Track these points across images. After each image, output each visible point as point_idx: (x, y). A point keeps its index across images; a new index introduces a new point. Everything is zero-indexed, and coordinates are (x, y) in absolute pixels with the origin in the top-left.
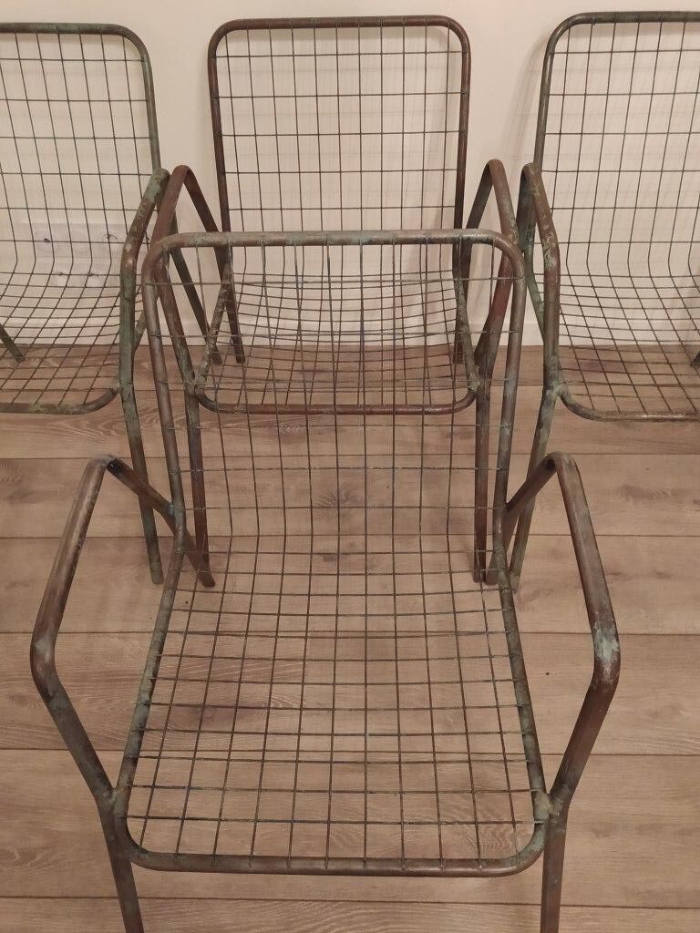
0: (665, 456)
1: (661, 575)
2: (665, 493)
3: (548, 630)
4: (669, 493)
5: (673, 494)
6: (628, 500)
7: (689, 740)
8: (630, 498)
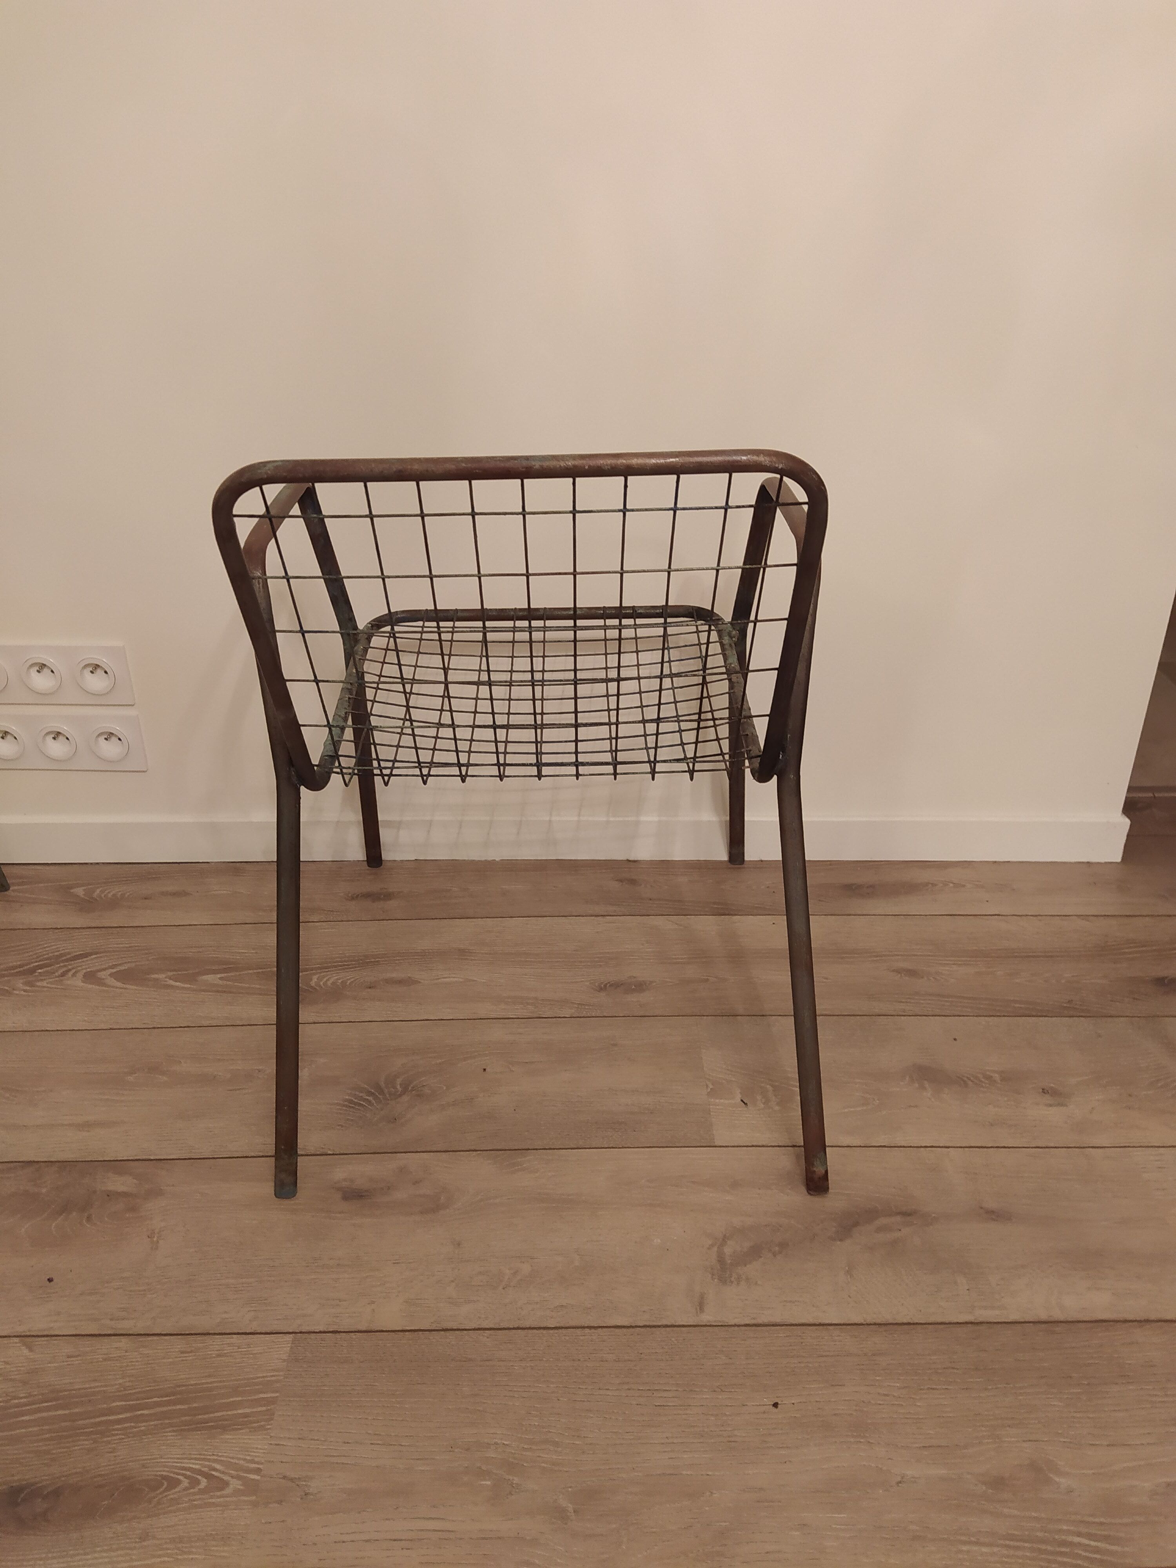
0: (982, 1020)
1: (994, 1215)
2: (989, 1078)
3: (778, 1319)
4: (997, 1077)
5: (1003, 1079)
6: (923, 1088)
7: (1077, 1540)
8: (926, 1084)
